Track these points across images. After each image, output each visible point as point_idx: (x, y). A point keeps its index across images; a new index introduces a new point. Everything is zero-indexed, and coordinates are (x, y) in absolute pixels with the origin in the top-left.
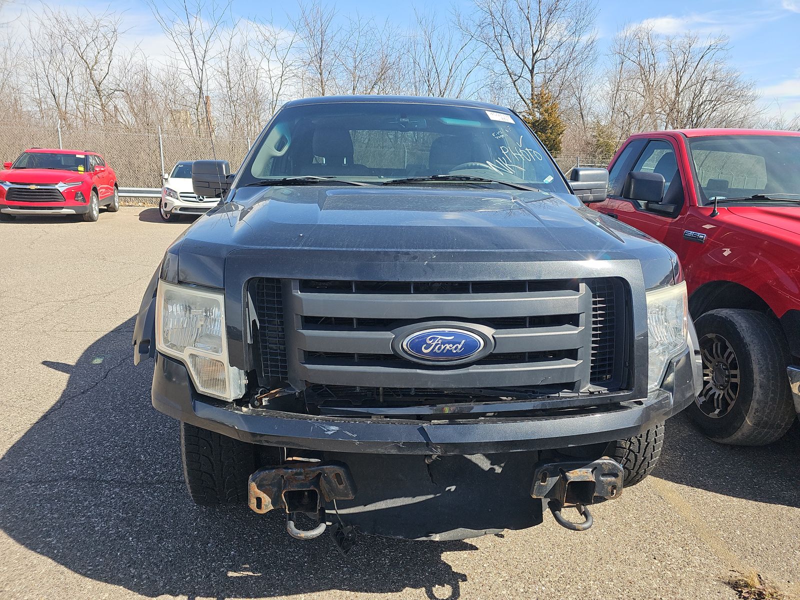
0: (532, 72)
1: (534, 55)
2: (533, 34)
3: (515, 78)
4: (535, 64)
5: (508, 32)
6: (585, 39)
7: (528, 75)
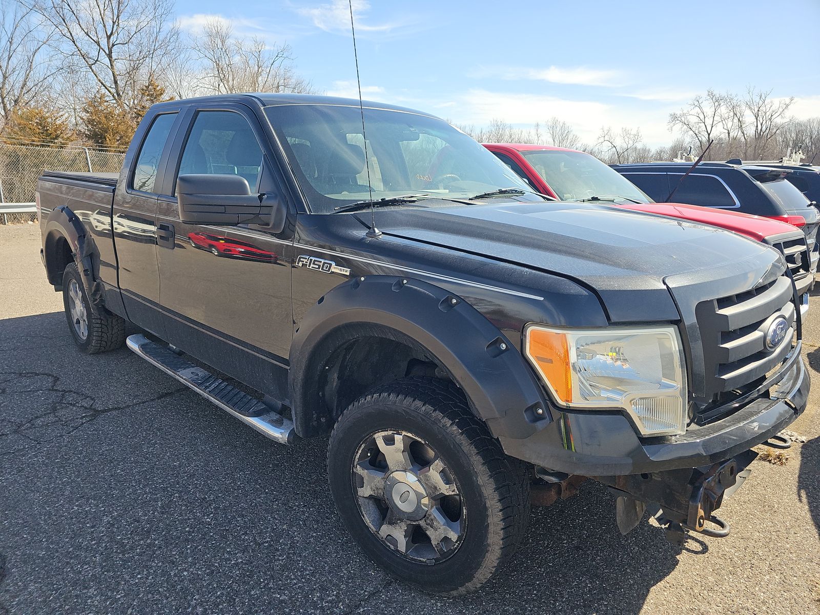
0: (110, 56)
1: (109, 37)
2: (102, 12)
3: (91, 62)
4: (111, 48)
5: (69, 5)
6: (167, 26)
7: (107, 61)
